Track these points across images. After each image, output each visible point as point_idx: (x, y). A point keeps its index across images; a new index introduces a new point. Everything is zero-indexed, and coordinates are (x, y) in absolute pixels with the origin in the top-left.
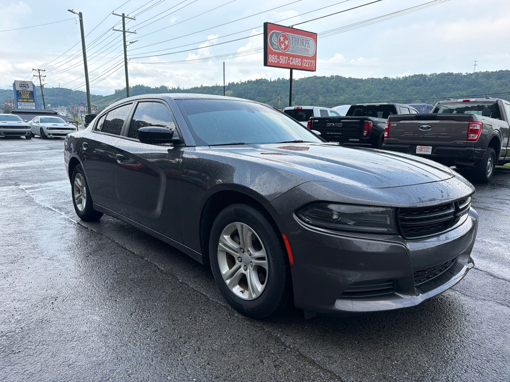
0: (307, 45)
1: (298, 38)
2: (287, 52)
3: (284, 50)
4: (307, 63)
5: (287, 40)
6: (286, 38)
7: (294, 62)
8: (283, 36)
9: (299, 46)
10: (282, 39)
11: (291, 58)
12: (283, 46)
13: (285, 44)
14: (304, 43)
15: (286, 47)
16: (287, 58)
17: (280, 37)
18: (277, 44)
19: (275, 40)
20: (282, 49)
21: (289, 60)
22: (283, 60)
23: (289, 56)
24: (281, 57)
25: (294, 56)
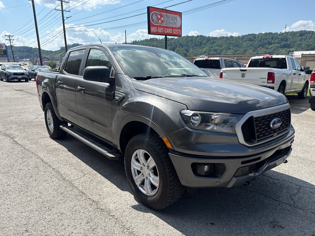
0: (175, 20)
1: (170, 16)
2: (163, 25)
3: (161, 24)
4: (176, 31)
5: (163, 17)
6: (161, 16)
7: (167, 31)
8: (160, 15)
9: (170, 21)
10: (159, 17)
11: (166, 29)
12: (160, 21)
13: (161, 20)
14: (174, 19)
15: (162, 22)
16: (163, 28)
17: (158, 15)
18: (156, 20)
19: (154, 17)
20: (159, 23)
21: (164, 30)
22: (160, 30)
23: (164, 27)
24: (159, 28)
25: (168, 27)
